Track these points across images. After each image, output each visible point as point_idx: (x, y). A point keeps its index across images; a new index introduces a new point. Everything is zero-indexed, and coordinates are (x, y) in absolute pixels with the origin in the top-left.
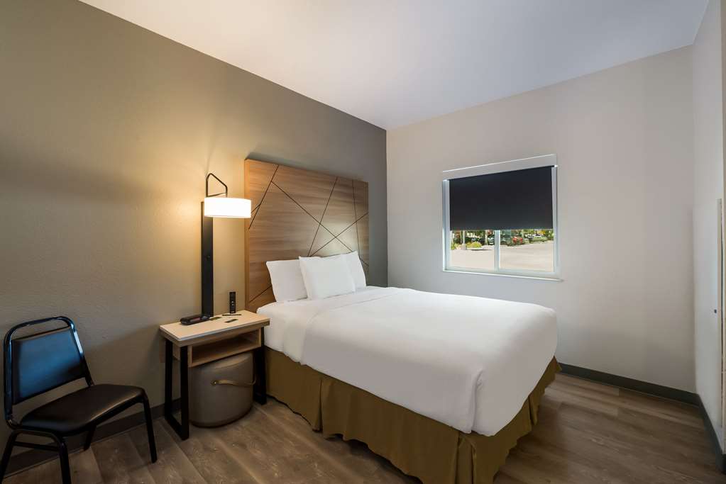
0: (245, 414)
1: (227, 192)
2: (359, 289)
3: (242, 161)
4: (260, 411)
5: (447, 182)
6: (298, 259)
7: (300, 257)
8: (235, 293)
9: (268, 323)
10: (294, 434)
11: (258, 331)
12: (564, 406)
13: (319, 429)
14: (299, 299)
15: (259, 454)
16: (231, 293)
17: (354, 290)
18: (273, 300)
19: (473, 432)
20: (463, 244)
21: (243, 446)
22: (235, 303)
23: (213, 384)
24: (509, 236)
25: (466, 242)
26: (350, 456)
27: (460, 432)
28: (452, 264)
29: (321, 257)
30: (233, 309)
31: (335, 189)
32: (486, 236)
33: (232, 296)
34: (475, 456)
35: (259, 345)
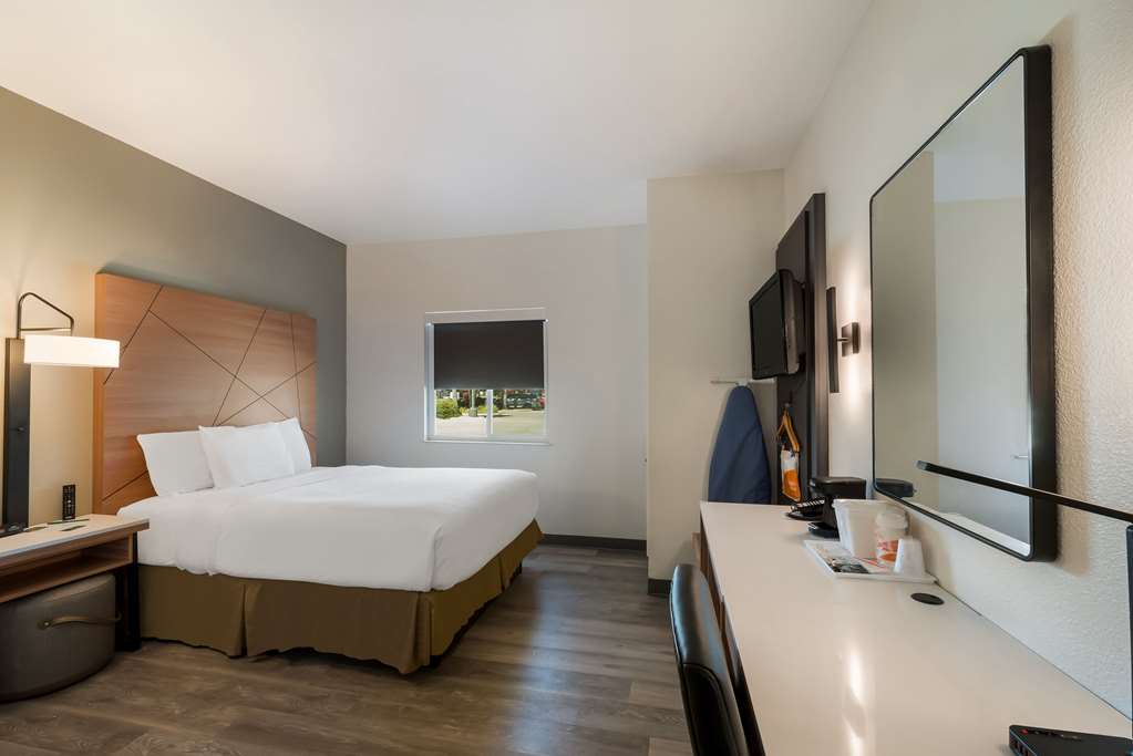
0: (103, 666)
1: (72, 327)
2: (299, 472)
3: (93, 275)
4: (130, 660)
5: (430, 326)
6: (198, 429)
7: (200, 427)
8: (74, 486)
9: (145, 526)
10: (199, 669)
11: (125, 540)
12: (545, 573)
13: (239, 653)
14: (198, 490)
15: (141, 701)
16: (65, 487)
17: (293, 472)
18: (152, 493)
19: (432, 590)
20: (472, 408)
21: (110, 700)
22: (74, 503)
23: (42, 627)
24: (535, 397)
25: (476, 405)
26: (289, 668)
27: (420, 593)
28: (436, 432)
29: (236, 426)
30: (68, 513)
31: (261, 327)
32: (505, 397)
33: (69, 493)
34: (433, 611)
35: (130, 560)
